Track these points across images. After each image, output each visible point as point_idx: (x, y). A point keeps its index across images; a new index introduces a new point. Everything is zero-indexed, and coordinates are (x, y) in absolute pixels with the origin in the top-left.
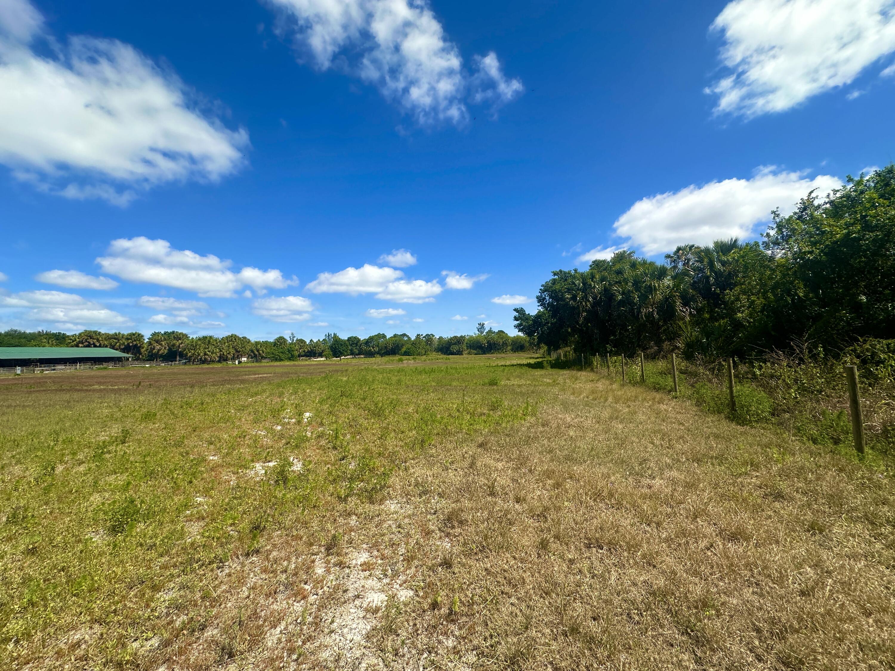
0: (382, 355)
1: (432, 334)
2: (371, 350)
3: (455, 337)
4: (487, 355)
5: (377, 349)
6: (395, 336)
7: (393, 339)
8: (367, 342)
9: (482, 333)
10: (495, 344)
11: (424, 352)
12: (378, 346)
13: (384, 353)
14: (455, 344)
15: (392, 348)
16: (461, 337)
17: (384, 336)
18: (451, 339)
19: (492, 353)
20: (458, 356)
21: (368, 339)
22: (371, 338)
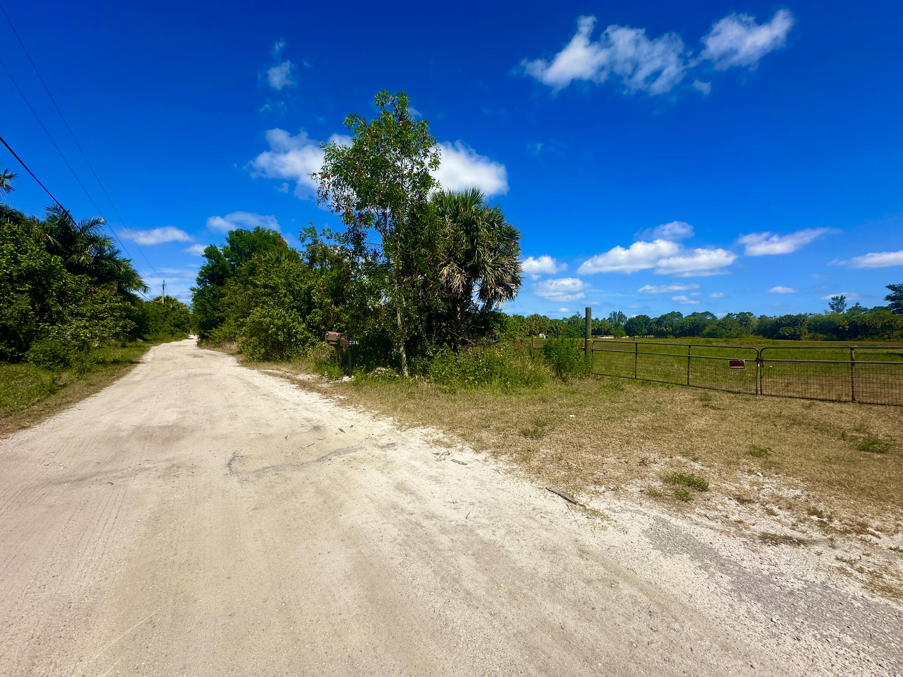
0: (676, 336)
1: (748, 313)
2: (663, 330)
3: (788, 316)
4: (848, 342)
5: (670, 329)
6: (694, 314)
7: (692, 318)
8: (659, 321)
9: (839, 310)
10: (865, 326)
11: (736, 335)
12: (672, 326)
13: (679, 334)
14: (788, 325)
15: (690, 329)
16: (800, 316)
17: (679, 315)
18: (781, 318)
19: (859, 340)
20: (792, 341)
21: (660, 318)
22: (664, 317)
